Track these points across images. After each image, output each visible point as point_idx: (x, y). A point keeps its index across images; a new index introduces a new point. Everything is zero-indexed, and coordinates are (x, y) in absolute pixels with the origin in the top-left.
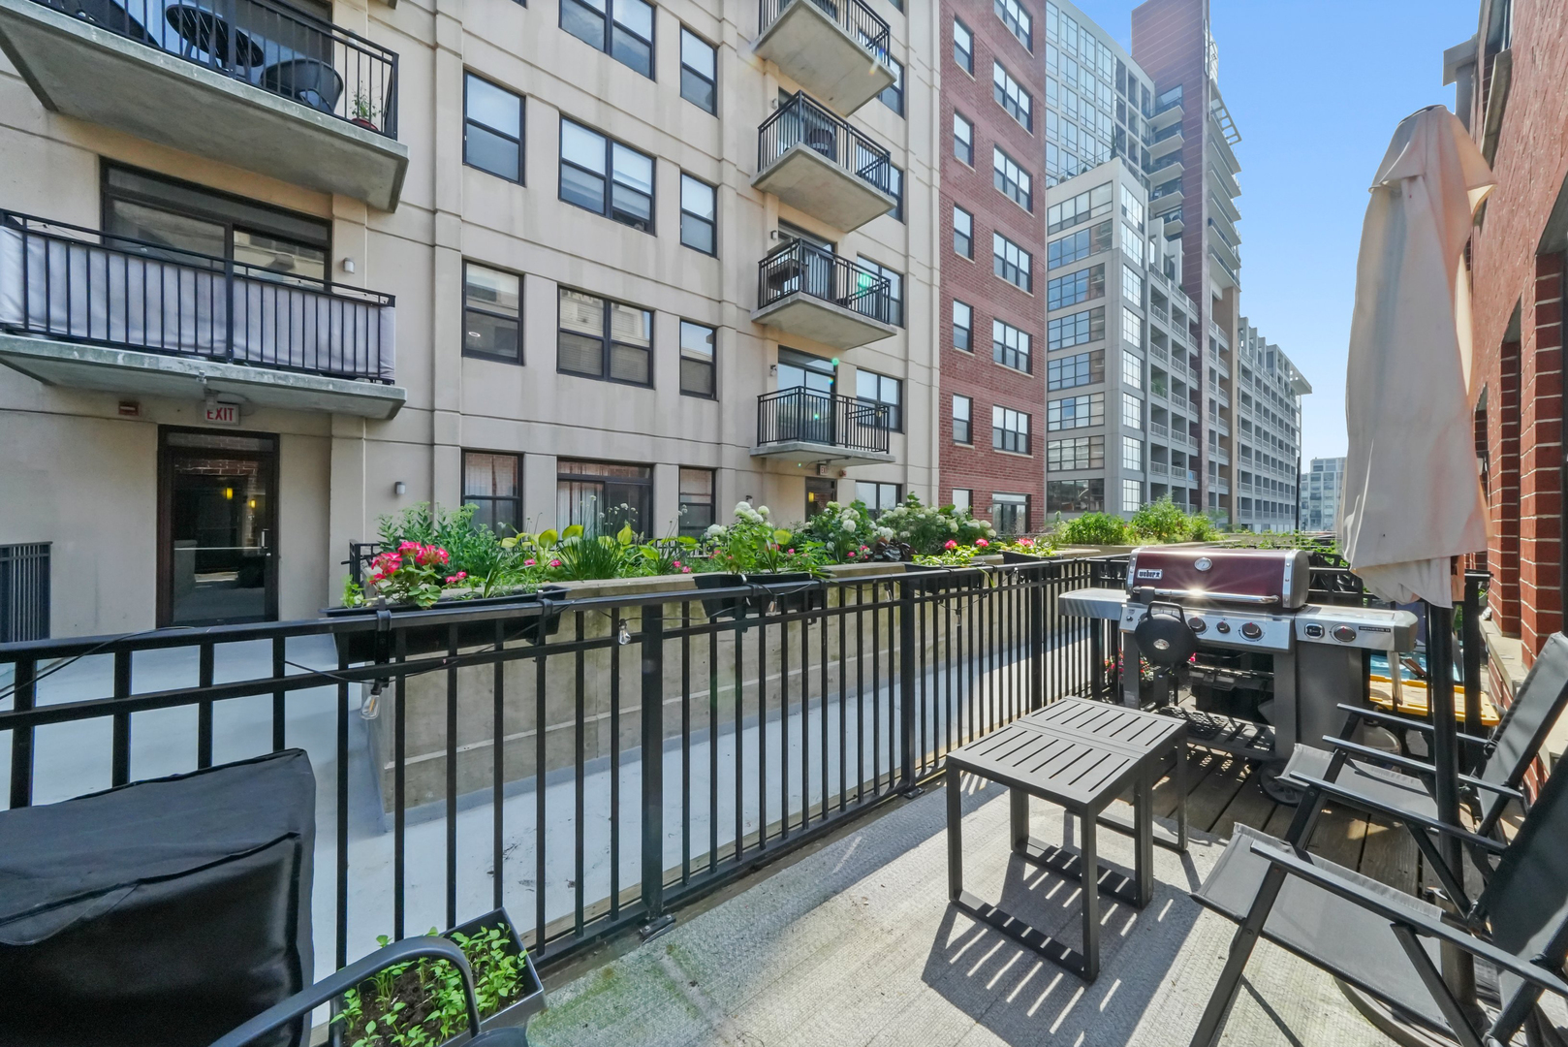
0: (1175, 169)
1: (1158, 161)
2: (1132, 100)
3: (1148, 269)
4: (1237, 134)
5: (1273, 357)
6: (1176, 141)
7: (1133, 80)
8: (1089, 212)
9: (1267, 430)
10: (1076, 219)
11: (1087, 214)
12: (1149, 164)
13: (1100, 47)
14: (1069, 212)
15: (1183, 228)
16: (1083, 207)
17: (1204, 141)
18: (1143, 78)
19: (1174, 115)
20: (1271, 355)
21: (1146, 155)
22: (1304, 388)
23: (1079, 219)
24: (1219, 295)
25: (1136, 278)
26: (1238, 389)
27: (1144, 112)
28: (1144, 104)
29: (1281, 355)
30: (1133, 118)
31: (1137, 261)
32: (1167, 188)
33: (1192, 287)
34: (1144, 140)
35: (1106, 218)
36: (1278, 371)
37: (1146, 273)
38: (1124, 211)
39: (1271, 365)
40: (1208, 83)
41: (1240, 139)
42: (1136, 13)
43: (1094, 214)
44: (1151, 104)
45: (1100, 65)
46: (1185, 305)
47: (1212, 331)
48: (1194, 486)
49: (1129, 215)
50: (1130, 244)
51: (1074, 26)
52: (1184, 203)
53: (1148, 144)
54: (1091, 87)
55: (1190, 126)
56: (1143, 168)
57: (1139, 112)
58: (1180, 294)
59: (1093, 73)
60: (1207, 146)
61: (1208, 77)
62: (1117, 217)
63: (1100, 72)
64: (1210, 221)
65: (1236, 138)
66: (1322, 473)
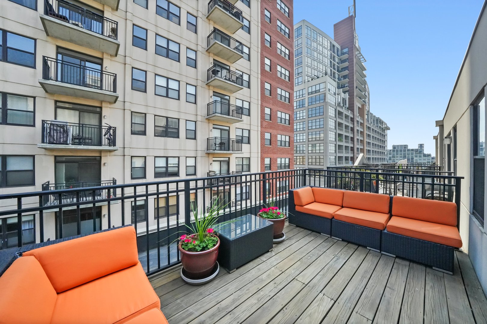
0: (346, 72)
1: (342, 69)
2: (334, 52)
3: (337, 106)
4: (365, 60)
5: (379, 121)
6: (346, 64)
7: (334, 46)
8: (319, 90)
9: (376, 136)
10: (316, 92)
11: (319, 91)
12: (339, 69)
13: (324, 38)
14: (314, 90)
15: (349, 89)
16: (318, 88)
17: (354, 64)
18: (337, 45)
19: (346, 56)
20: (377, 120)
21: (338, 67)
22: (388, 129)
23: (317, 92)
24: (360, 107)
25: (333, 109)
26: (366, 125)
27: (338, 55)
28: (337, 52)
29: (380, 120)
30: (334, 57)
31: (334, 104)
32: (345, 77)
33: (351, 108)
34: (337, 63)
35: (324, 92)
36: (379, 125)
37: (336, 107)
38: (329, 90)
39: (377, 123)
40: (355, 47)
41: (366, 61)
42: (335, 25)
43: (321, 91)
44: (340, 53)
45: (324, 43)
46: (349, 113)
47: (358, 119)
48: (352, 156)
49: (331, 91)
50: (331, 99)
51: (316, 33)
52: (349, 82)
53: (339, 64)
54: (321, 59)
55: (350, 60)
56: (337, 71)
57: (336, 55)
58: (347, 110)
59: (322, 45)
60: (355, 65)
61: (355, 46)
62: (327, 92)
63: (324, 54)
64: (356, 87)
65: (365, 61)
66: (395, 149)
